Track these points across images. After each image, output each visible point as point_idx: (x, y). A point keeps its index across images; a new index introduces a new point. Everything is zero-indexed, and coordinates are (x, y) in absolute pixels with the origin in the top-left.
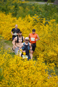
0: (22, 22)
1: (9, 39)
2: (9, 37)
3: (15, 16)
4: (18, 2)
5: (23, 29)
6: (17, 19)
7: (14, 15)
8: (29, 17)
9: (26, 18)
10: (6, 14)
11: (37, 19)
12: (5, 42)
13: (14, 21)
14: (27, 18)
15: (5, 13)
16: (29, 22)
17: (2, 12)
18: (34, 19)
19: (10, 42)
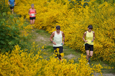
1: (41, 27)
2: (41, 25)
6: (50, 1)
12: (37, 32)
13: (45, 4)
19: (43, 31)
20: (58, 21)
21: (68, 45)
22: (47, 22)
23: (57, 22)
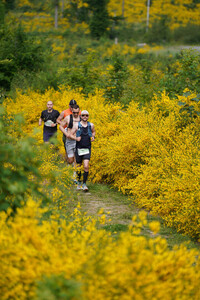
0: (142, 118)
1: (98, 177)
2: (98, 170)
3: (117, 100)
4: (125, 52)
5: (144, 143)
6: (125, 108)
7: (114, 96)
8: (166, 99)
9: (153, 103)
10: (85, 94)
11: (192, 104)
13: (113, 116)
14: (159, 103)
15: (82, 92)
16: (166, 115)
17: (73, 87)
18: (180, 103)
19: (103, 188)
20: (147, 159)
21: (174, 223)
22: (116, 162)
23: (144, 163)
